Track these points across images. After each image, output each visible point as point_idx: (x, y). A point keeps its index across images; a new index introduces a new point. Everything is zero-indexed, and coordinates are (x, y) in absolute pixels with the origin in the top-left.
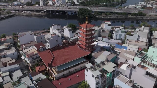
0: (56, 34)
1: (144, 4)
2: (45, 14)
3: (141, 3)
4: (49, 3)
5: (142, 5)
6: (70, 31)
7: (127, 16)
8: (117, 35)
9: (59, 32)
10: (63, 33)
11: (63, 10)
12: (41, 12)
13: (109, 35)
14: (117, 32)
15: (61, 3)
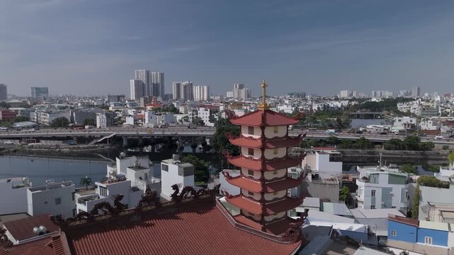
0: (125, 179)
1: (411, 121)
2: (107, 147)
3: (400, 121)
4: (124, 123)
5: (405, 125)
6: (185, 175)
7: (371, 150)
8: (373, 193)
9: (141, 178)
10: (157, 181)
11: (168, 133)
12: (95, 141)
13: (341, 194)
14: (372, 179)
15: (161, 122)
